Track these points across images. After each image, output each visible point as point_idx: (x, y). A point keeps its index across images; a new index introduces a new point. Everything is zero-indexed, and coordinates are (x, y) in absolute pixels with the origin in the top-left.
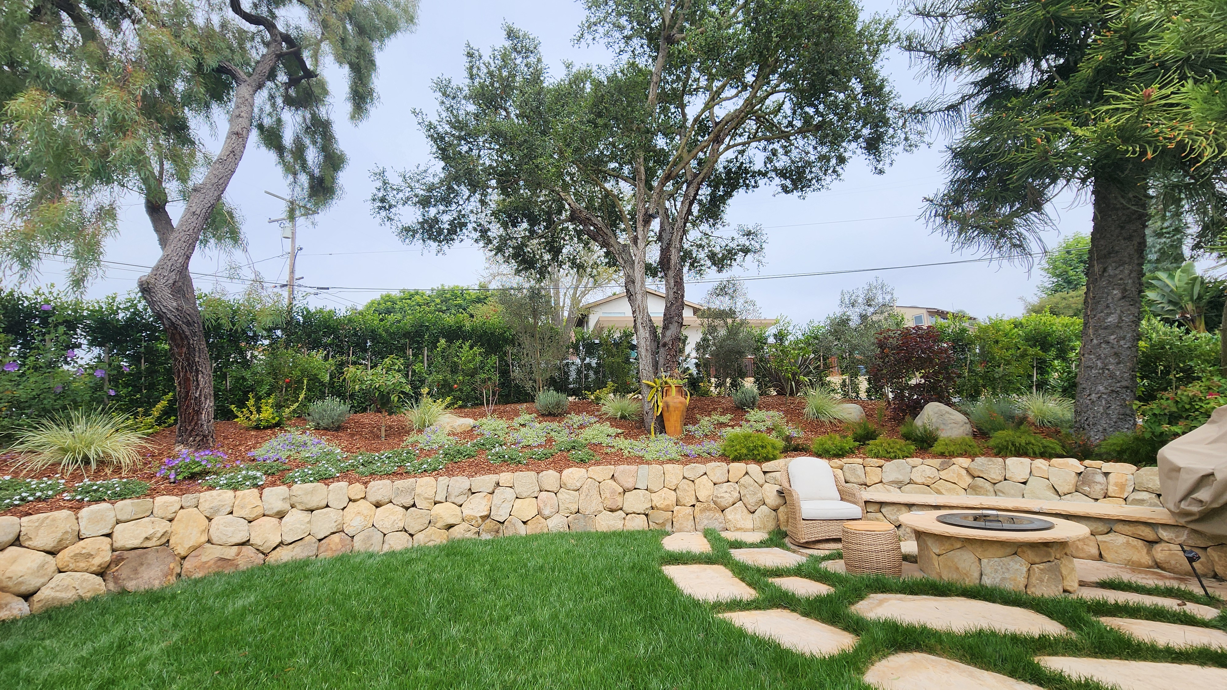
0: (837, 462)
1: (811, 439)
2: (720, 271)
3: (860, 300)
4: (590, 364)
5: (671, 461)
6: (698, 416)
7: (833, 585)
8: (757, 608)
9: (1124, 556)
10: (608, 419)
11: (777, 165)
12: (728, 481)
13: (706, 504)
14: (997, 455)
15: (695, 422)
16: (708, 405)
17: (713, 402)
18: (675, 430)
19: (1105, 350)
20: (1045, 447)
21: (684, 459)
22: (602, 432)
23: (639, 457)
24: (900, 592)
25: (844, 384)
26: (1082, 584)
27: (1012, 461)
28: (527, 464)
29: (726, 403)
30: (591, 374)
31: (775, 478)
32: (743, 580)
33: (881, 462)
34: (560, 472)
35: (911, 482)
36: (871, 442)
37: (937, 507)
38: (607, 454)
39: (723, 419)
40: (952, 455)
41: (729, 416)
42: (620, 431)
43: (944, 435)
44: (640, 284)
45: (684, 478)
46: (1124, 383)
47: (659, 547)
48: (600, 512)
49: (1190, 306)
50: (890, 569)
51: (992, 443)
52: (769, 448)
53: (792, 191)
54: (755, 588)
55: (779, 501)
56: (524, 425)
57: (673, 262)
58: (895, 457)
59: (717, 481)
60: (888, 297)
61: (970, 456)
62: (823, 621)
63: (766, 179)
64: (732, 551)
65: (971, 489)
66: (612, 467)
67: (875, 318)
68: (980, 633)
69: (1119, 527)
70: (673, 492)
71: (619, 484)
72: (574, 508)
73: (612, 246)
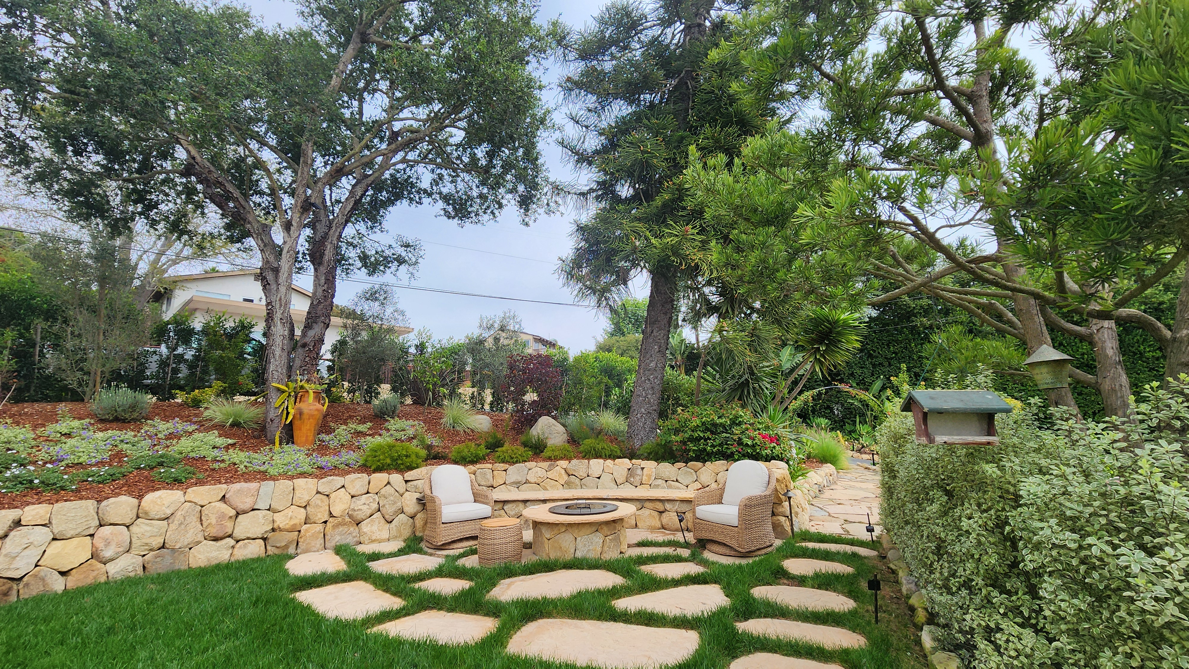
0: (472, 468)
1: (449, 448)
2: (370, 274)
3: (496, 325)
4: (182, 356)
5: (303, 475)
6: (332, 424)
7: (471, 580)
8: (407, 614)
9: (648, 524)
10: (215, 427)
11: (442, 189)
12: (368, 493)
13: (340, 519)
14: (584, 458)
15: (330, 431)
16: (343, 413)
17: (348, 409)
18: (307, 440)
19: (648, 385)
20: (611, 451)
21: (317, 472)
22: (206, 444)
23: (260, 472)
24: (522, 575)
25: (472, 397)
26: (629, 546)
27: (593, 462)
28: (78, 491)
29: (362, 410)
30: (183, 367)
31: (416, 487)
32: (386, 591)
33: (506, 466)
34: (140, 497)
35: (527, 482)
36: (499, 449)
37: (544, 501)
38: (214, 469)
39: (362, 428)
40: (556, 459)
41: (369, 424)
42: (231, 441)
43: (550, 443)
44: (286, 275)
45: (318, 492)
46: (654, 408)
47: (286, 574)
48: (198, 543)
49: (679, 358)
50: (513, 556)
51: (582, 448)
52: (413, 457)
53: (454, 218)
54: (400, 597)
55: (418, 508)
56: (68, 435)
57: (326, 258)
58: (517, 462)
59: (356, 494)
60: (517, 327)
61: (567, 459)
62: (467, 612)
63: (430, 199)
64: (371, 564)
65: (568, 485)
66: (225, 486)
67: (506, 342)
68: (579, 593)
69: (647, 504)
70: (302, 510)
71: (231, 506)
72: (157, 542)
73: (249, 223)
